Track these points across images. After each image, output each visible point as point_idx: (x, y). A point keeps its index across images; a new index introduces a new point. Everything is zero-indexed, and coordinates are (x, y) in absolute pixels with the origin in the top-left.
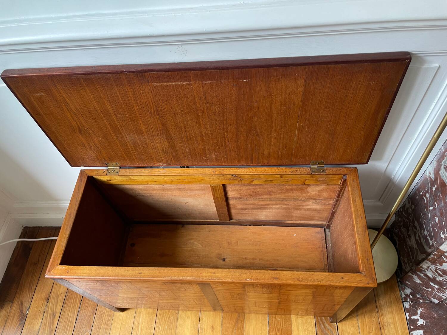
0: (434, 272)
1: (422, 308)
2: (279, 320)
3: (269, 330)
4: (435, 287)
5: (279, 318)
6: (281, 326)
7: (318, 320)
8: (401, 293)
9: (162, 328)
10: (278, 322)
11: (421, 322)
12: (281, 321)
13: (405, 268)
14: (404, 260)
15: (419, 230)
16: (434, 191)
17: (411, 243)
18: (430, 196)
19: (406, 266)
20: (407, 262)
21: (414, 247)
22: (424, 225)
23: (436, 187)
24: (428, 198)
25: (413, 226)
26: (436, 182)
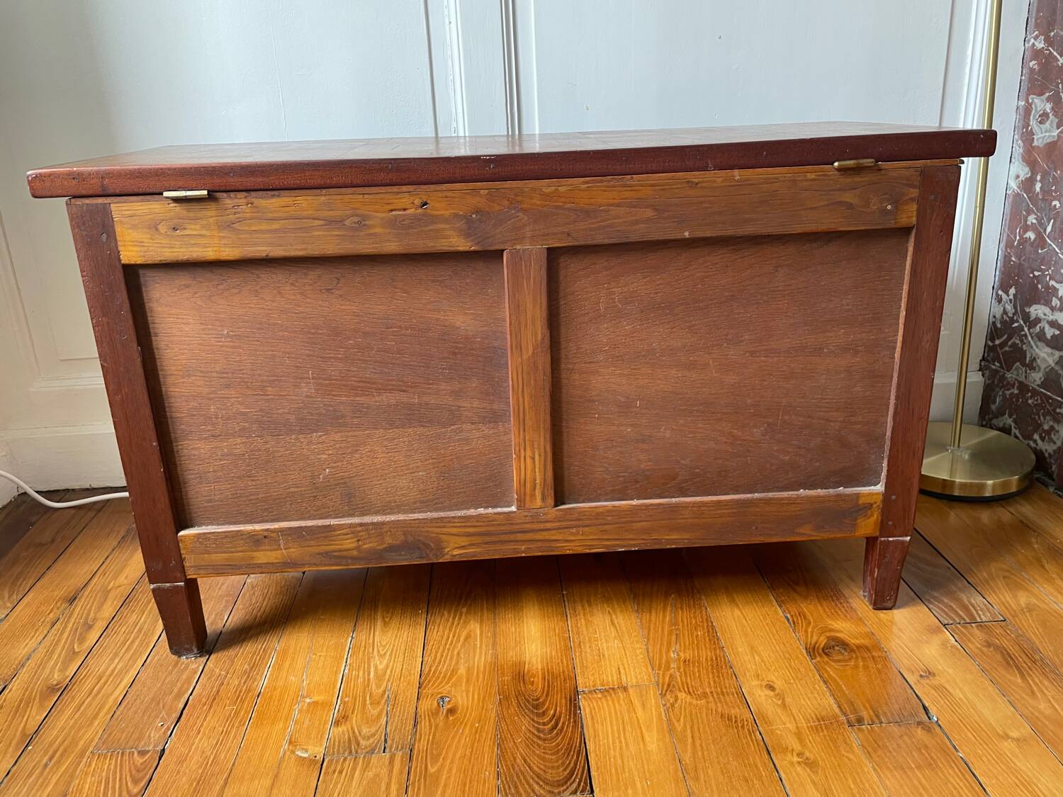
13: (1055, 443)
14: (1043, 429)
15: (1045, 315)
16: (1041, 188)
17: (1042, 370)
18: (1036, 214)
19: (1052, 436)
20: (1051, 423)
21: (1053, 365)
22: (1052, 283)
23: (1039, 178)
24: (1034, 221)
25: (1029, 330)
26: (1037, 168)
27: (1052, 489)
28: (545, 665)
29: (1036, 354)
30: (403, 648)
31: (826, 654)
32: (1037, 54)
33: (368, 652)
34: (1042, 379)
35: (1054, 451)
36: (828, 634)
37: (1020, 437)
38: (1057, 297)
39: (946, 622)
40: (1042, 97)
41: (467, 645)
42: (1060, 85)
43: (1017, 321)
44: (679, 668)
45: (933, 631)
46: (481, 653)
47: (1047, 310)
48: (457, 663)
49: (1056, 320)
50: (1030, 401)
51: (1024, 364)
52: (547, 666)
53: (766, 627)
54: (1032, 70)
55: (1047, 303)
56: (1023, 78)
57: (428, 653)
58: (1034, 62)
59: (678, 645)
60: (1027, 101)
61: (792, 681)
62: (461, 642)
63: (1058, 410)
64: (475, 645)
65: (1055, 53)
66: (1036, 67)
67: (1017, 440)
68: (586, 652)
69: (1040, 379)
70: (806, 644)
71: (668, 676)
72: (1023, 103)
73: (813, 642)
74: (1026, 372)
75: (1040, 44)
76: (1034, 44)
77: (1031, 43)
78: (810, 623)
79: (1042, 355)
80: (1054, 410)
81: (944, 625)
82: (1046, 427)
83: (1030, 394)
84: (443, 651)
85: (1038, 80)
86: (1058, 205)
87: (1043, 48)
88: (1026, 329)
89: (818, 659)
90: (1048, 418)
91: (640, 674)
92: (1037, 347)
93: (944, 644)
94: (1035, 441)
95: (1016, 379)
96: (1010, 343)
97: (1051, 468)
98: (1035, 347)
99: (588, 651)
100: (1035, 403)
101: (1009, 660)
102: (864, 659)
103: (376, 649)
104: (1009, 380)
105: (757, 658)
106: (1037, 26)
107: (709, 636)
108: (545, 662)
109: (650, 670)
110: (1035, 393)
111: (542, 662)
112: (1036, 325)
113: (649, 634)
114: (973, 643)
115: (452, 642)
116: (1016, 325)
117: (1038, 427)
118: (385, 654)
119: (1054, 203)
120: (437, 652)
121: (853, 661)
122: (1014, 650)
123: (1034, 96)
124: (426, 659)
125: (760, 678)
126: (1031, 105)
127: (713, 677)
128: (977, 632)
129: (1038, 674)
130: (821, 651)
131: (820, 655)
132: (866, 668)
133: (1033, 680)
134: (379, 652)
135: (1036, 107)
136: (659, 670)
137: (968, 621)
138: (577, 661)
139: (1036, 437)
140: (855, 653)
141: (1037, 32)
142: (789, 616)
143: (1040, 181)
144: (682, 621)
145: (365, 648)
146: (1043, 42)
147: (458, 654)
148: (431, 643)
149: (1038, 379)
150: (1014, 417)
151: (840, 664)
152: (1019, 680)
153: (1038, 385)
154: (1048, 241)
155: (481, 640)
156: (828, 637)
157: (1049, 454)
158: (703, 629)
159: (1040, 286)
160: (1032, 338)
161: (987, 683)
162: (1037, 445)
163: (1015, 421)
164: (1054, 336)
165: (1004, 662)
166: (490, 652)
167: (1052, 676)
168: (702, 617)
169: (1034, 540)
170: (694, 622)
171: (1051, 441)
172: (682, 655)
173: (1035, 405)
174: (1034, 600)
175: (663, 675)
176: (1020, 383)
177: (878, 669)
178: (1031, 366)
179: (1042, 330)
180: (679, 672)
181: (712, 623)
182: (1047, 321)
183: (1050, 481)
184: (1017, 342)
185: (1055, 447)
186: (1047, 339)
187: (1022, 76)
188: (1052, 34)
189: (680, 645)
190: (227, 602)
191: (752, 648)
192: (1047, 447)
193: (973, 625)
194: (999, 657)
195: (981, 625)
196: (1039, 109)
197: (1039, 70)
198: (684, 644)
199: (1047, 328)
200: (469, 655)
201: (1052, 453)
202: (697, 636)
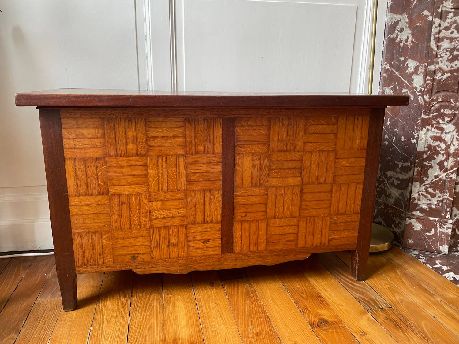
0: (426, 195)
1: (437, 260)
2: (299, 286)
3: (291, 294)
4: (435, 221)
5: (298, 285)
6: (304, 290)
7: (342, 281)
8: (410, 254)
9: (141, 315)
10: (298, 288)
11: (445, 268)
12: (301, 287)
13: (401, 229)
14: (396, 223)
15: (394, 175)
16: (390, 124)
17: (394, 198)
18: (388, 134)
19: (400, 226)
20: (399, 220)
21: (398, 196)
22: (396, 162)
23: (389, 120)
24: (387, 137)
25: (387, 181)
26: (388, 116)
27: (401, 249)
28: (189, 339)
29: (391, 192)
30: (117, 335)
31: (319, 326)
32: (386, 71)
33: (99, 338)
34: (394, 202)
35: (401, 232)
36: (319, 317)
37: (386, 227)
38: (398, 168)
39: (368, 309)
40: (389, 88)
41: (150, 331)
42: (396, 83)
43: (382, 178)
44: (253, 337)
45: (363, 313)
46: (157, 336)
47: (395, 173)
48: (145, 341)
49: (399, 177)
50: (389, 211)
51: (386, 196)
52: (191, 340)
53: (291, 315)
54: (384, 77)
55: (395, 170)
56: (381, 80)
57: (130, 337)
58: (385, 74)
59: (252, 326)
60: (383, 89)
61: (305, 341)
62: (147, 330)
63: (401, 215)
64: (154, 331)
65: (394, 70)
66: (386, 76)
67: (385, 228)
68: (209, 332)
69: (393, 202)
70: (310, 322)
71: (249, 341)
72: (381, 90)
73: (313, 321)
74: (387, 199)
75: (388, 67)
76: (385, 67)
77: (384, 66)
78: (310, 312)
79: (393, 192)
80: (400, 215)
81: (367, 310)
82: (397, 222)
83: (389, 208)
84: (138, 335)
85: (387, 81)
86: (397, 131)
87: (389, 68)
88: (386, 181)
89: (316, 329)
90: (397, 218)
91: (235, 341)
92: (391, 188)
93: (368, 319)
94: (393, 228)
95: (383, 202)
96: (380, 187)
97: (400, 239)
98: (390, 189)
99: (210, 331)
100: (392, 212)
101: (396, 326)
102: (335, 328)
103: (103, 336)
104: (380, 202)
105: (289, 330)
106: (386, 60)
107: (266, 320)
108: (189, 338)
109: (240, 339)
110: (391, 208)
111: (188, 338)
112: (390, 180)
113: (238, 321)
114: (380, 318)
115: (142, 330)
116: (382, 179)
117: (393, 222)
118: (108, 338)
119: (395, 130)
120: (135, 336)
121: (331, 329)
122: (397, 320)
123: (386, 87)
124: (129, 340)
125: (291, 340)
126: (384, 91)
127: (270, 341)
128: (381, 313)
129: (410, 332)
130: (316, 325)
131: (317, 327)
132: (337, 333)
133: (408, 334)
134: (105, 337)
135: (387, 92)
136: (244, 339)
137: (377, 308)
138: (205, 336)
139: (393, 226)
140: (332, 326)
141: (386, 62)
142: (301, 309)
143: (389, 121)
144: (253, 314)
145: (97, 335)
146: (389, 66)
147: (146, 336)
148: (132, 331)
149: (392, 202)
150: (383, 218)
151: (325, 331)
152: (402, 335)
153: (392, 204)
154: (394, 145)
155: (157, 328)
156: (319, 318)
157: (399, 233)
158: (263, 317)
159: (391, 163)
160: (389, 184)
161: (389, 337)
162: (393, 229)
163: (383, 220)
164: (398, 184)
165: (394, 326)
166: (162, 334)
167: (415, 332)
168: (262, 311)
169: (398, 271)
170: (258, 314)
171: (399, 227)
172: (254, 330)
173: (392, 213)
174: (402, 297)
175: (246, 340)
176: (384, 203)
177: (342, 333)
178: (389, 196)
179: (393, 181)
180: (254, 339)
181: (267, 314)
182: (395, 178)
183: (400, 245)
184: (383, 186)
185: (401, 230)
186: (395, 185)
187: (380, 79)
188: (393, 63)
189: (253, 326)
190: (25, 313)
191: (286, 325)
192: (398, 231)
193: (379, 310)
194: (392, 324)
195: (382, 310)
196: (388, 92)
197: (387, 77)
198: (255, 325)
199: (395, 181)
200: (151, 337)
201: (400, 233)
202: (261, 321)
